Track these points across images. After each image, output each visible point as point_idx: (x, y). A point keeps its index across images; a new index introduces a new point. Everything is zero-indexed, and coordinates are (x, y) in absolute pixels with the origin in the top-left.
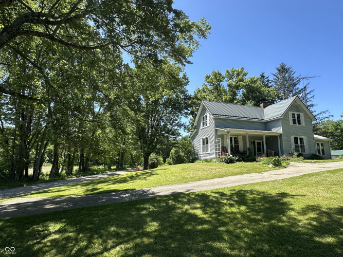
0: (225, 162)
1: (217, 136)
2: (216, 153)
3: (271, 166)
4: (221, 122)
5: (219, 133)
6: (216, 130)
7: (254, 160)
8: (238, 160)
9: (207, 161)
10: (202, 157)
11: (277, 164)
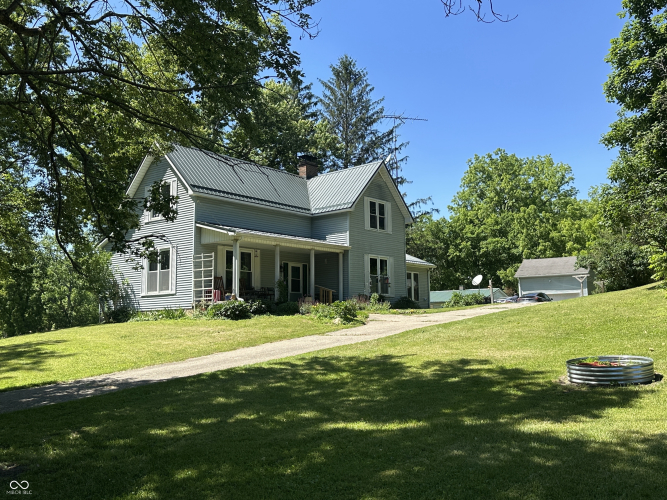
0: (228, 316)
1: (203, 247)
2: (198, 294)
3: (338, 320)
4: (214, 209)
5: (206, 240)
6: (199, 231)
7: (294, 311)
8: (259, 312)
9: (169, 314)
10: (144, 305)
11: (349, 317)
